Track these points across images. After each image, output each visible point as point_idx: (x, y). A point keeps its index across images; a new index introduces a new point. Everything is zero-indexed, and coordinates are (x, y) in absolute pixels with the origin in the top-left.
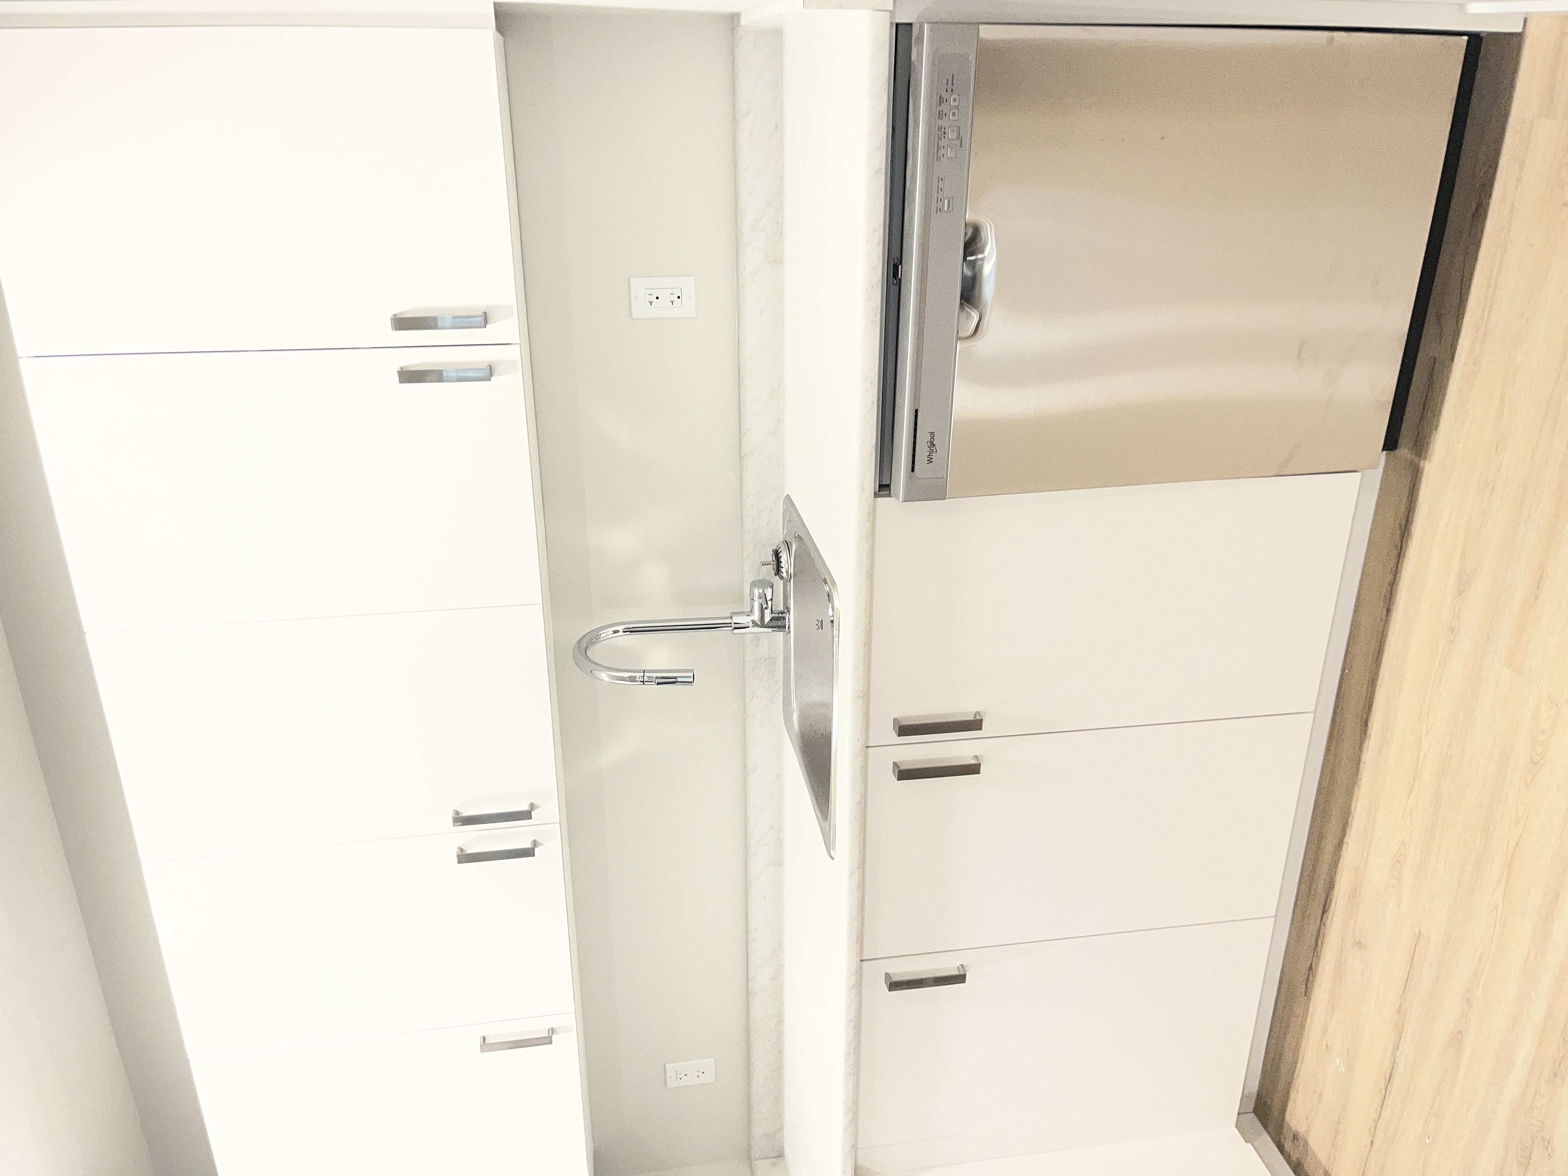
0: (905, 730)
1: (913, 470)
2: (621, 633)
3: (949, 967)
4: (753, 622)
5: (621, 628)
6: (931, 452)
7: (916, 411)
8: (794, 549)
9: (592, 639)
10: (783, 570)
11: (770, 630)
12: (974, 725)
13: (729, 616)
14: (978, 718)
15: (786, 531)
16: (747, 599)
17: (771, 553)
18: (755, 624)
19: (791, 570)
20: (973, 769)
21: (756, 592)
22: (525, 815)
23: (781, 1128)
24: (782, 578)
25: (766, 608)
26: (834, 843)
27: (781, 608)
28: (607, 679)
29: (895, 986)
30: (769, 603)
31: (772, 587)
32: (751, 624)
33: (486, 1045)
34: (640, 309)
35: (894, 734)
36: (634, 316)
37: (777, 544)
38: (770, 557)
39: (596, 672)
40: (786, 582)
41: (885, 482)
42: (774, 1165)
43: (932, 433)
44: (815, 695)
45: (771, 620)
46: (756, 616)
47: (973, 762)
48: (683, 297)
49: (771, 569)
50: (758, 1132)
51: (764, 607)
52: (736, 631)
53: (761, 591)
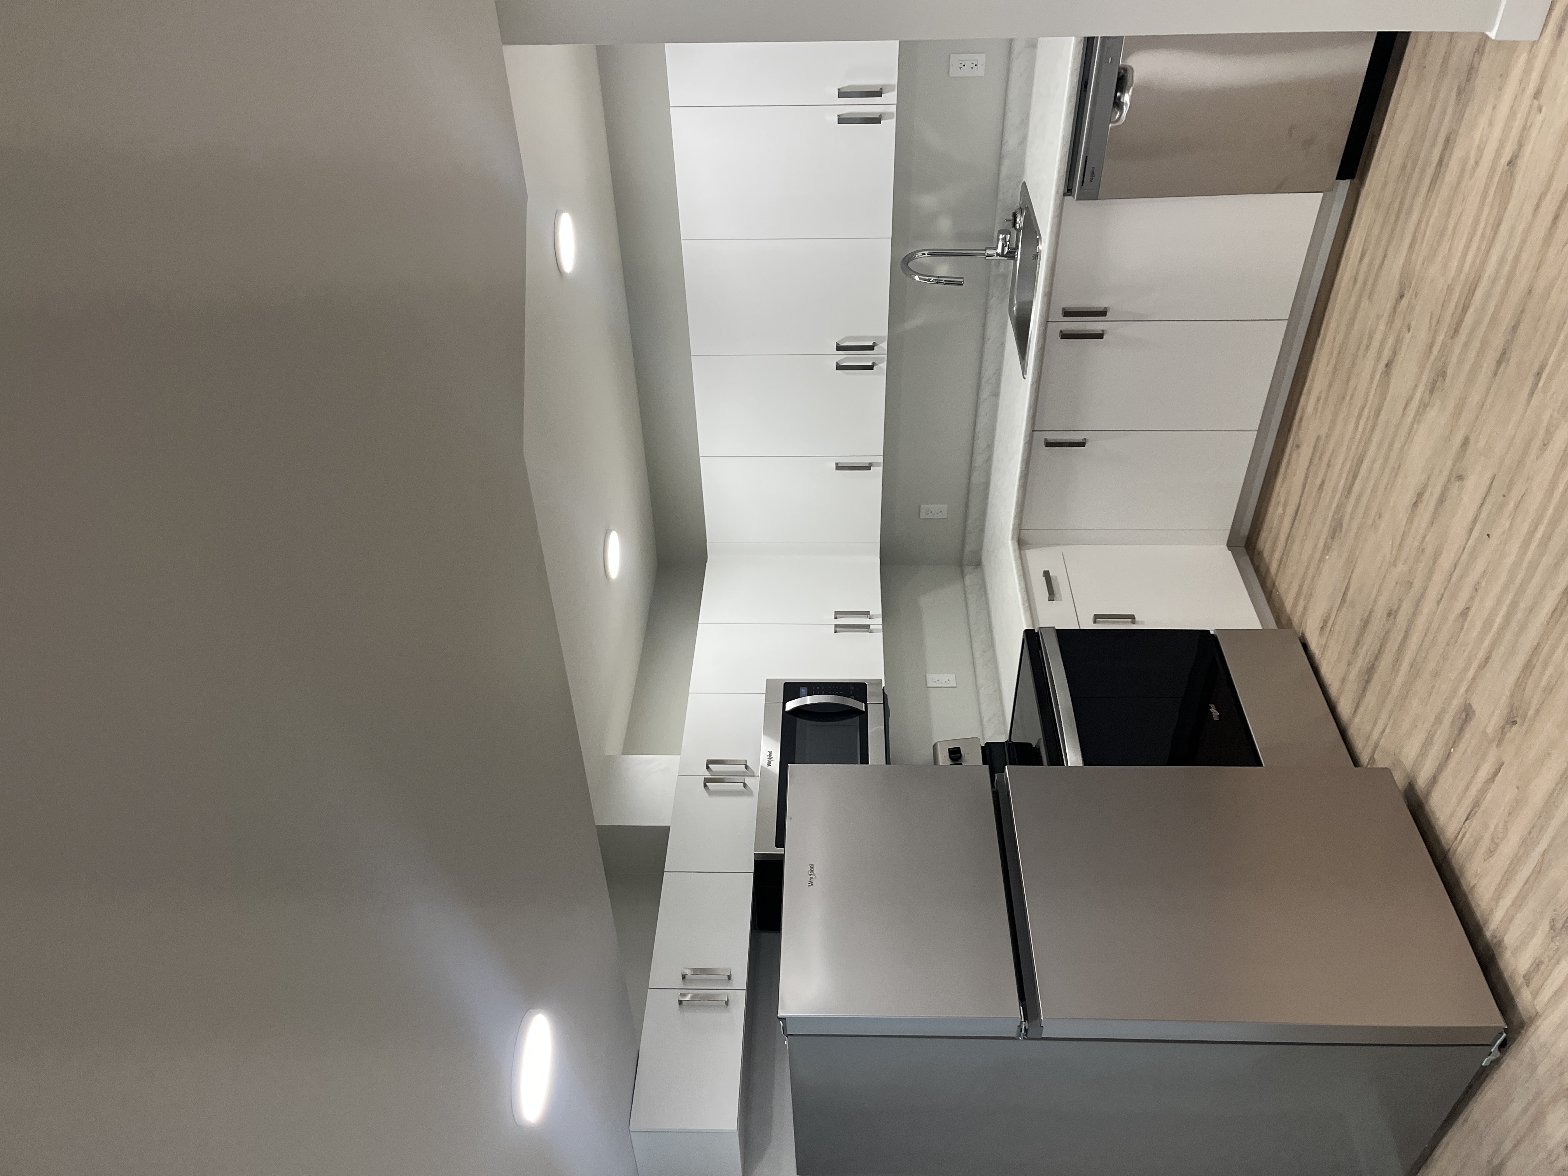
0: (1067, 313)
1: (1082, 185)
2: (926, 255)
3: (1077, 437)
4: (997, 253)
5: (926, 252)
6: (1092, 176)
7: (1087, 157)
8: (1024, 214)
9: (910, 257)
10: (1018, 225)
11: (1006, 259)
12: (1103, 313)
13: (984, 249)
14: (1105, 310)
15: (1021, 202)
16: (995, 239)
17: (1011, 214)
18: (998, 254)
19: (1022, 225)
20: (1100, 336)
21: (1001, 236)
22: (871, 348)
23: (981, 549)
24: (1016, 229)
25: (1006, 246)
26: (1026, 372)
27: (1014, 246)
28: (918, 279)
29: (1049, 444)
30: (1008, 243)
31: (1010, 234)
32: (996, 255)
33: (839, 467)
34: (954, 72)
35: (1061, 316)
36: (951, 76)
37: (1016, 209)
38: (1011, 217)
39: (913, 276)
40: (1018, 231)
41: (1069, 188)
42: (974, 569)
43: (1093, 168)
44: (1025, 298)
45: (1008, 252)
46: (999, 250)
47: (1101, 333)
48: (979, 65)
49: (1010, 224)
50: (968, 549)
51: (1004, 245)
52: (987, 258)
53: (1004, 236)
